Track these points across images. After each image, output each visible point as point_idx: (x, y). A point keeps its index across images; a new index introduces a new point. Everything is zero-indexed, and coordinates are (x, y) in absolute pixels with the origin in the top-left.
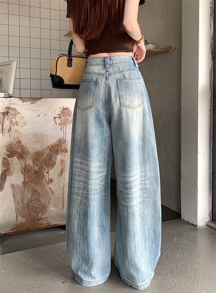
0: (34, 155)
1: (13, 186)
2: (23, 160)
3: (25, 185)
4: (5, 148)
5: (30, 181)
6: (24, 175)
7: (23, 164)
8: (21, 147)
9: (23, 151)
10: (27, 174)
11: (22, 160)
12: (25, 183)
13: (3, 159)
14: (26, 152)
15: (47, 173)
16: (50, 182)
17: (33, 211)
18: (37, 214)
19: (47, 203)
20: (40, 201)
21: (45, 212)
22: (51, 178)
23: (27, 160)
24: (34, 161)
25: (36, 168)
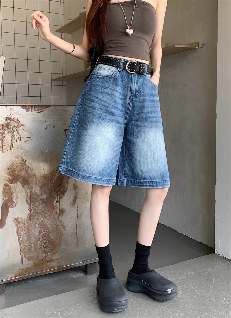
0: (41, 179)
1: (16, 220)
2: (28, 187)
3: (31, 218)
4: (6, 171)
5: (37, 213)
6: (30, 206)
7: (28, 192)
8: (26, 169)
9: (28, 174)
10: (33, 205)
13: (4, 186)
14: (31, 176)
15: (57, 203)
16: (61, 214)
17: (41, 252)
18: (47, 255)
19: (58, 241)
20: (50, 238)
21: (56, 253)
22: (62, 209)
23: (34, 186)
24: (41, 188)
25: (45, 197)
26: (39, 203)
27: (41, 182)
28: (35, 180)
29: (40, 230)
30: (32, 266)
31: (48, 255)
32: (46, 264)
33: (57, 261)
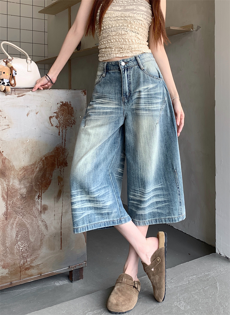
5: (14, 211)
7: (5, 186)
8: (2, 160)
9: (5, 167)
11: (3, 180)
12: (7, 215)
14: (9, 168)
15: (39, 198)
16: (43, 211)
17: (19, 257)
18: (25, 261)
19: (39, 244)
20: (29, 240)
21: (36, 258)
22: (44, 205)
23: (11, 179)
24: (20, 181)
25: (24, 191)
26: (18, 199)
27: (20, 175)
28: (13, 172)
29: (17, 231)
30: (7, 275)
31: (27, 261)
32: (24, 272)
33: (37, 267)
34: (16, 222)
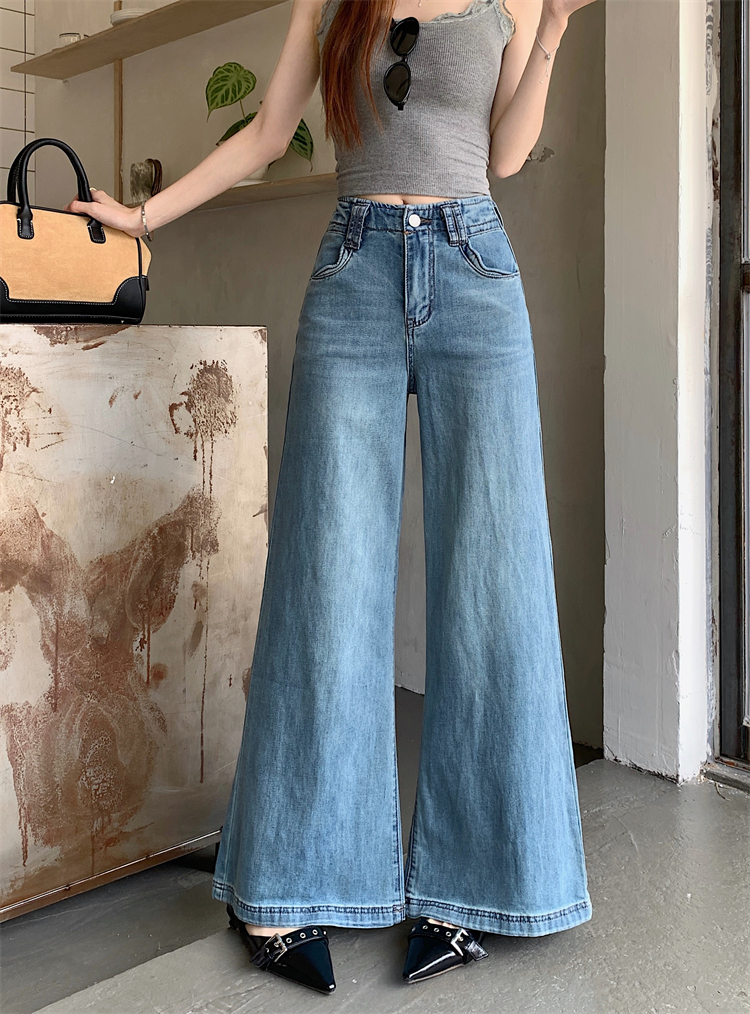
0: (91, 571)
1: (7, 712)
2: (51, 600)
3: (55, 705)
5: (76, 685)
6: (55, 665)
7: (50, 616)
8: (43, 542)
9: (49, 559)
10: (64, 657)
11: (44, 600)
12: (55, 698)
14: (61, 563)
15: (142, 647)
16: (152, 682)
22: (157, 666)
23: (68, 595)
24: (92, 601)
25: (102, 629)
26: (85, 650)
27: (92, 582)
29: (84, 740)
30: (58, 864)
34: (79, 716)
